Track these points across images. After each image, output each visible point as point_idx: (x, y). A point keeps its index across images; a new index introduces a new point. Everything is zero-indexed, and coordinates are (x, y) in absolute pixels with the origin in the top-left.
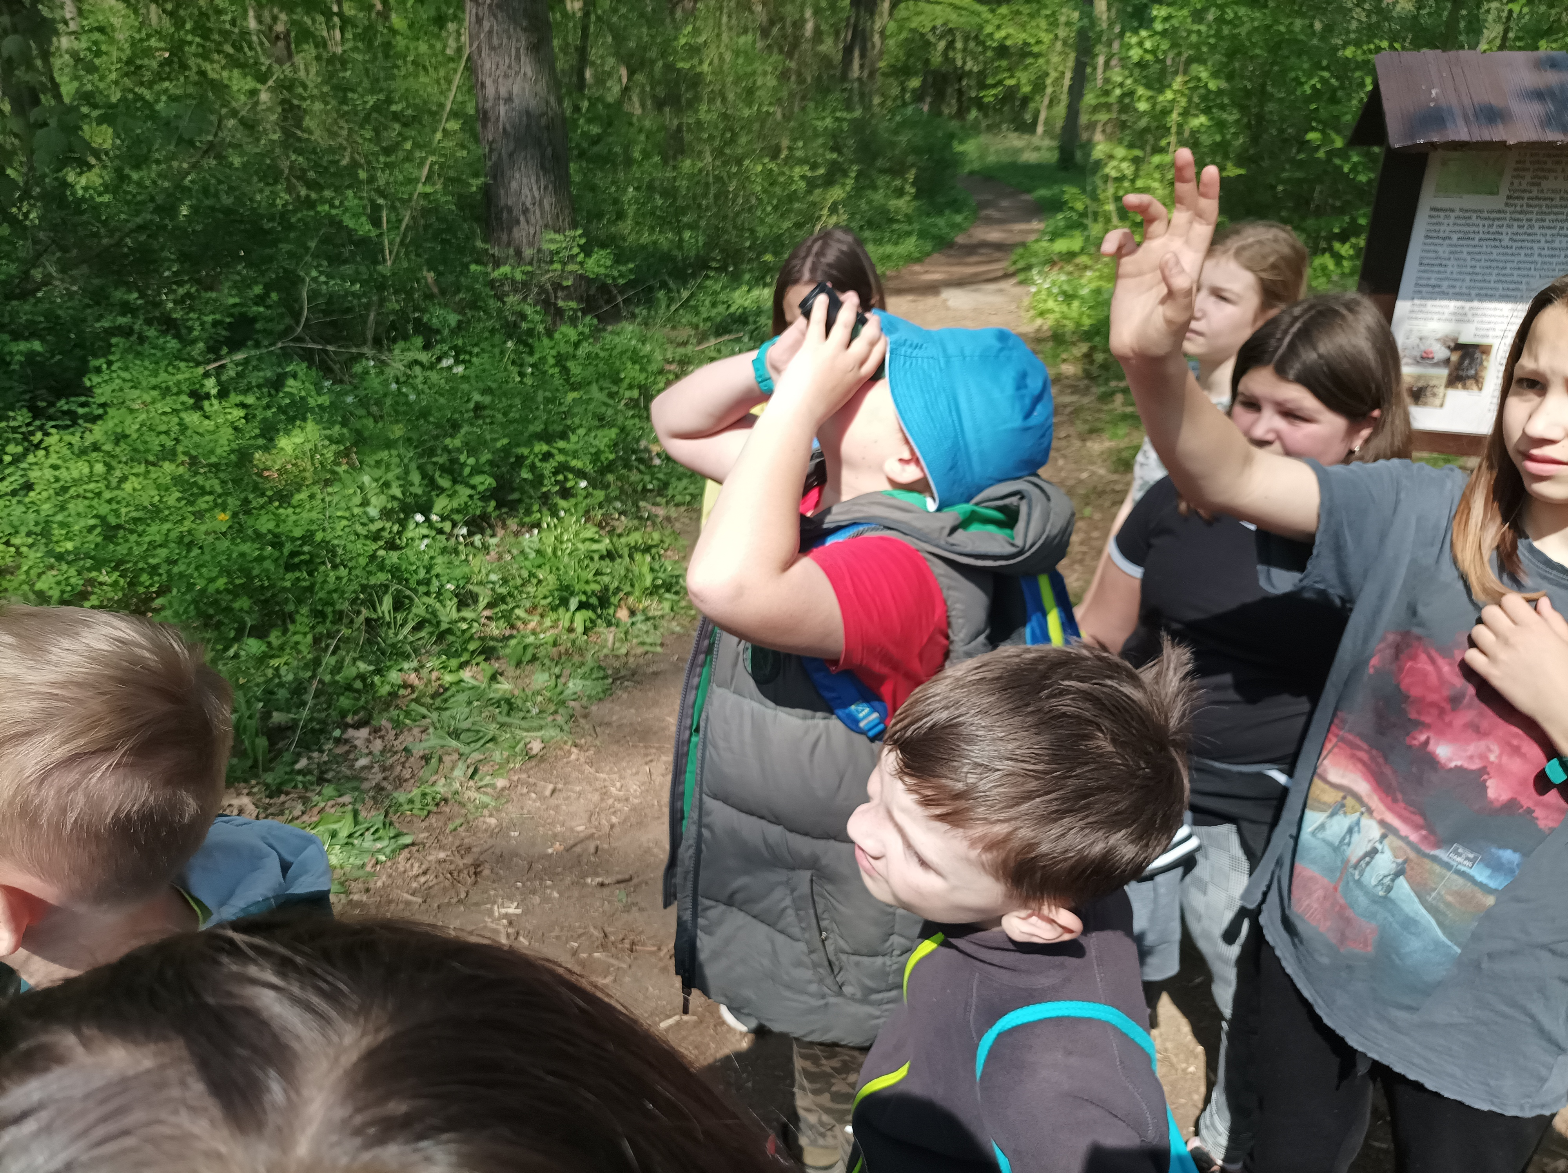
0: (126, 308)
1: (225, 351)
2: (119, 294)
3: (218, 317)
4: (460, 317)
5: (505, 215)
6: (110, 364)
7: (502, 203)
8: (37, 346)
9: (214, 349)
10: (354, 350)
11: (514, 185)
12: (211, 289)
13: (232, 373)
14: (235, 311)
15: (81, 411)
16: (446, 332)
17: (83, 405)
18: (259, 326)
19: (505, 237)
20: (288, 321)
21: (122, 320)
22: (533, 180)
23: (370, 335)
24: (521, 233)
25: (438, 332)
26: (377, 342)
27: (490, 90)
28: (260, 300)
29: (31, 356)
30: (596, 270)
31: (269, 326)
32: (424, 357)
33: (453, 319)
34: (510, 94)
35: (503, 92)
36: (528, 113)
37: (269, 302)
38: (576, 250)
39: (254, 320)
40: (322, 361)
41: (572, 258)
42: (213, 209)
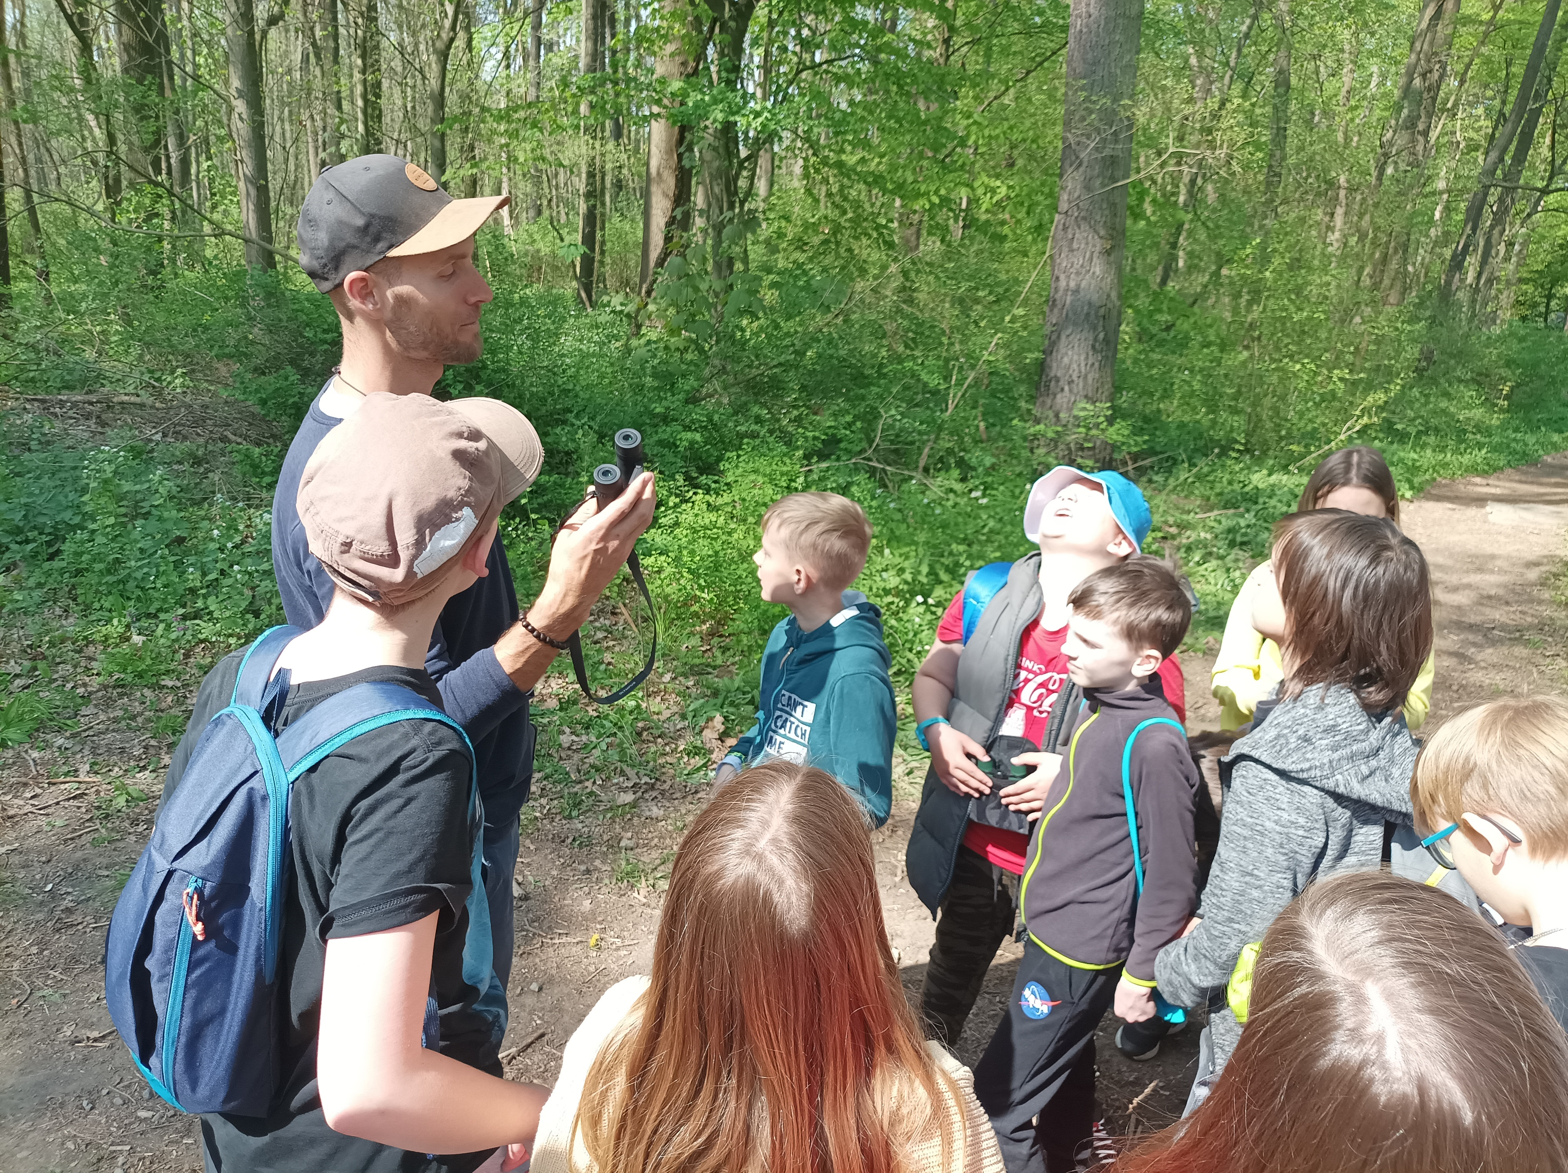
0: (758, 420)
1: (815, 459)
2: (755, 409)
3: (817, 434)
4: (994, 460)
5: (1053, 383)
6: (738, 456)
7: (1052, 374)
8: (698, 437)
9: (807, 457)
10: (906, 472)
11: (1066, 360)
12: (815, 414)
13: (816, 477)
14: (830, 432)
15: (713, 486)
16: (980, 469)
17: (715, 482)
18: (842, 445)
19: (1049, 402)
20: (864, 444)
21: (754, 427)
22: (1083, 357)
23: (922, 464)
24: (1061, 400)
25: (974, 469)
26: (926, 470)
27: (1063, 283)
28: (849, 426)
29: (692, 443)
30: (1115, 437)
31: (850, 446)
32: (958, 487)
33: (989, 461)
34: (1078, 286)
35: (1072, 284)
36: (1090, 304)
37: (854, 428)
38: (1102, 419)
39: (840, 441)
40: (881, 479)
41: (1097, 425)
42: (831, 356)
